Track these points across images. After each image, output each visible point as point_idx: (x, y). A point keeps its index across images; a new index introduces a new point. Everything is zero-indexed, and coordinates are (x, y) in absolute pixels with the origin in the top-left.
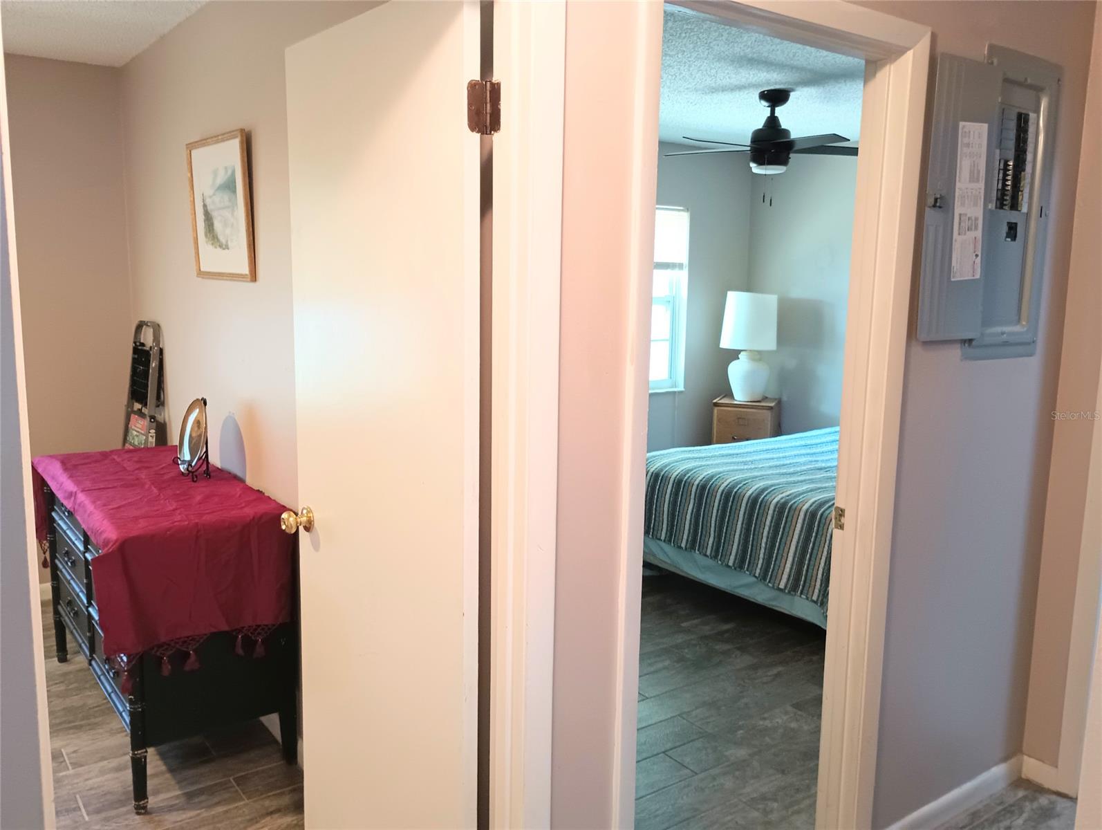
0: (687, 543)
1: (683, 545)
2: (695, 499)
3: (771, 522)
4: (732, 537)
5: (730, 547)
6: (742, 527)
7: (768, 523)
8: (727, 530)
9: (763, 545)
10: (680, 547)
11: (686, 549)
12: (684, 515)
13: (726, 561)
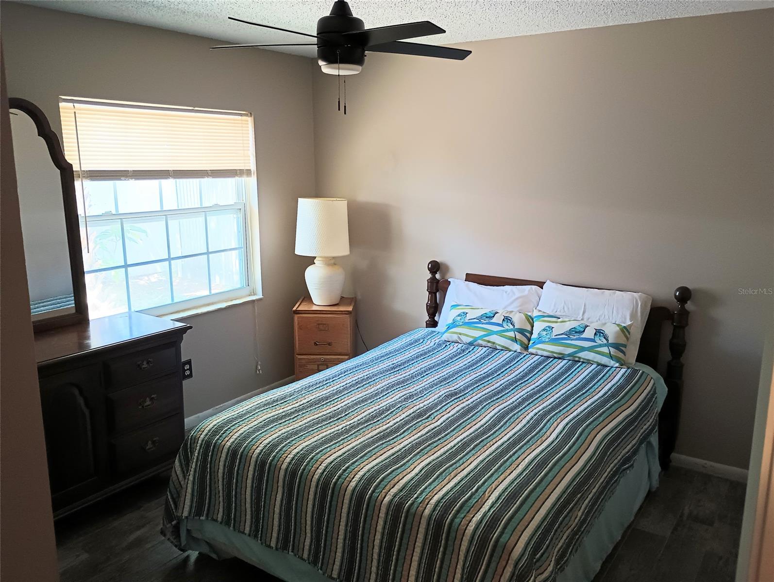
0: (277, 543)
1: (273, 544)
2: (283, 487)
3: (384, 528)
4: (334, 540)
5: (333, 554)
6: (346, 530)
7: (380, 528)
8: (327, 531)
9: (375, 556)
10: (269, 546)
11: (277, 549)
12: (272, 507)
13: (329, 570)
